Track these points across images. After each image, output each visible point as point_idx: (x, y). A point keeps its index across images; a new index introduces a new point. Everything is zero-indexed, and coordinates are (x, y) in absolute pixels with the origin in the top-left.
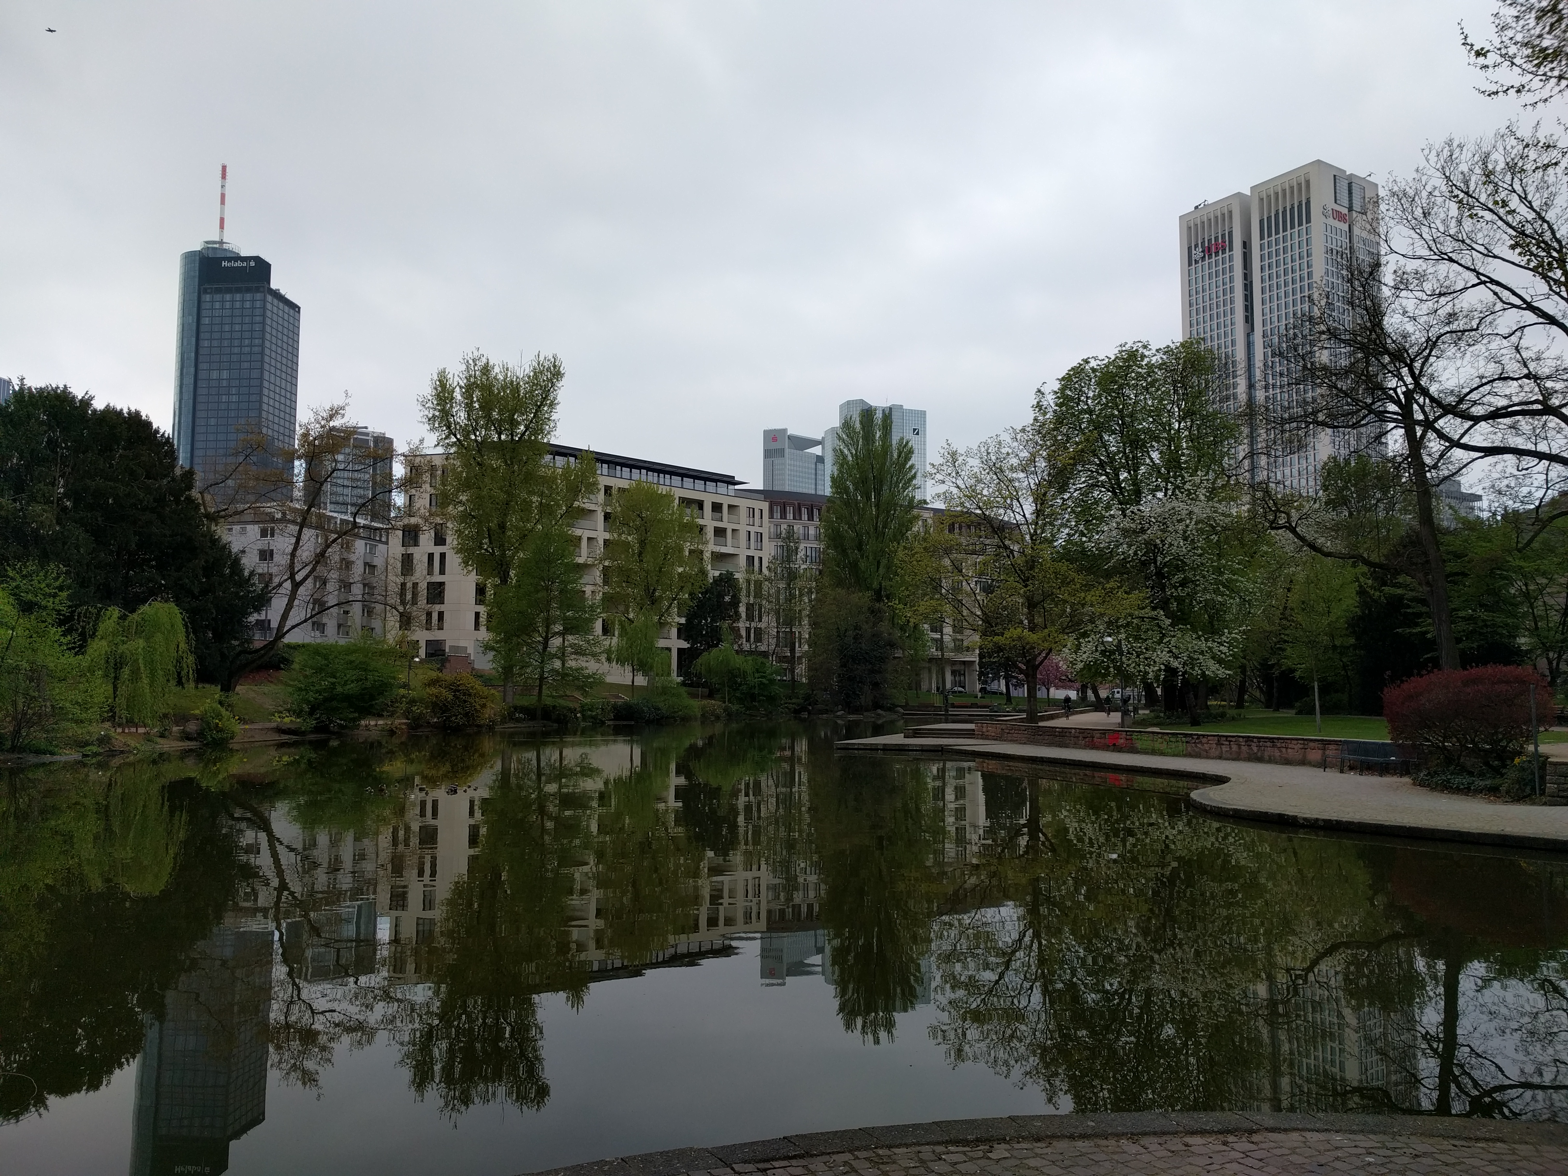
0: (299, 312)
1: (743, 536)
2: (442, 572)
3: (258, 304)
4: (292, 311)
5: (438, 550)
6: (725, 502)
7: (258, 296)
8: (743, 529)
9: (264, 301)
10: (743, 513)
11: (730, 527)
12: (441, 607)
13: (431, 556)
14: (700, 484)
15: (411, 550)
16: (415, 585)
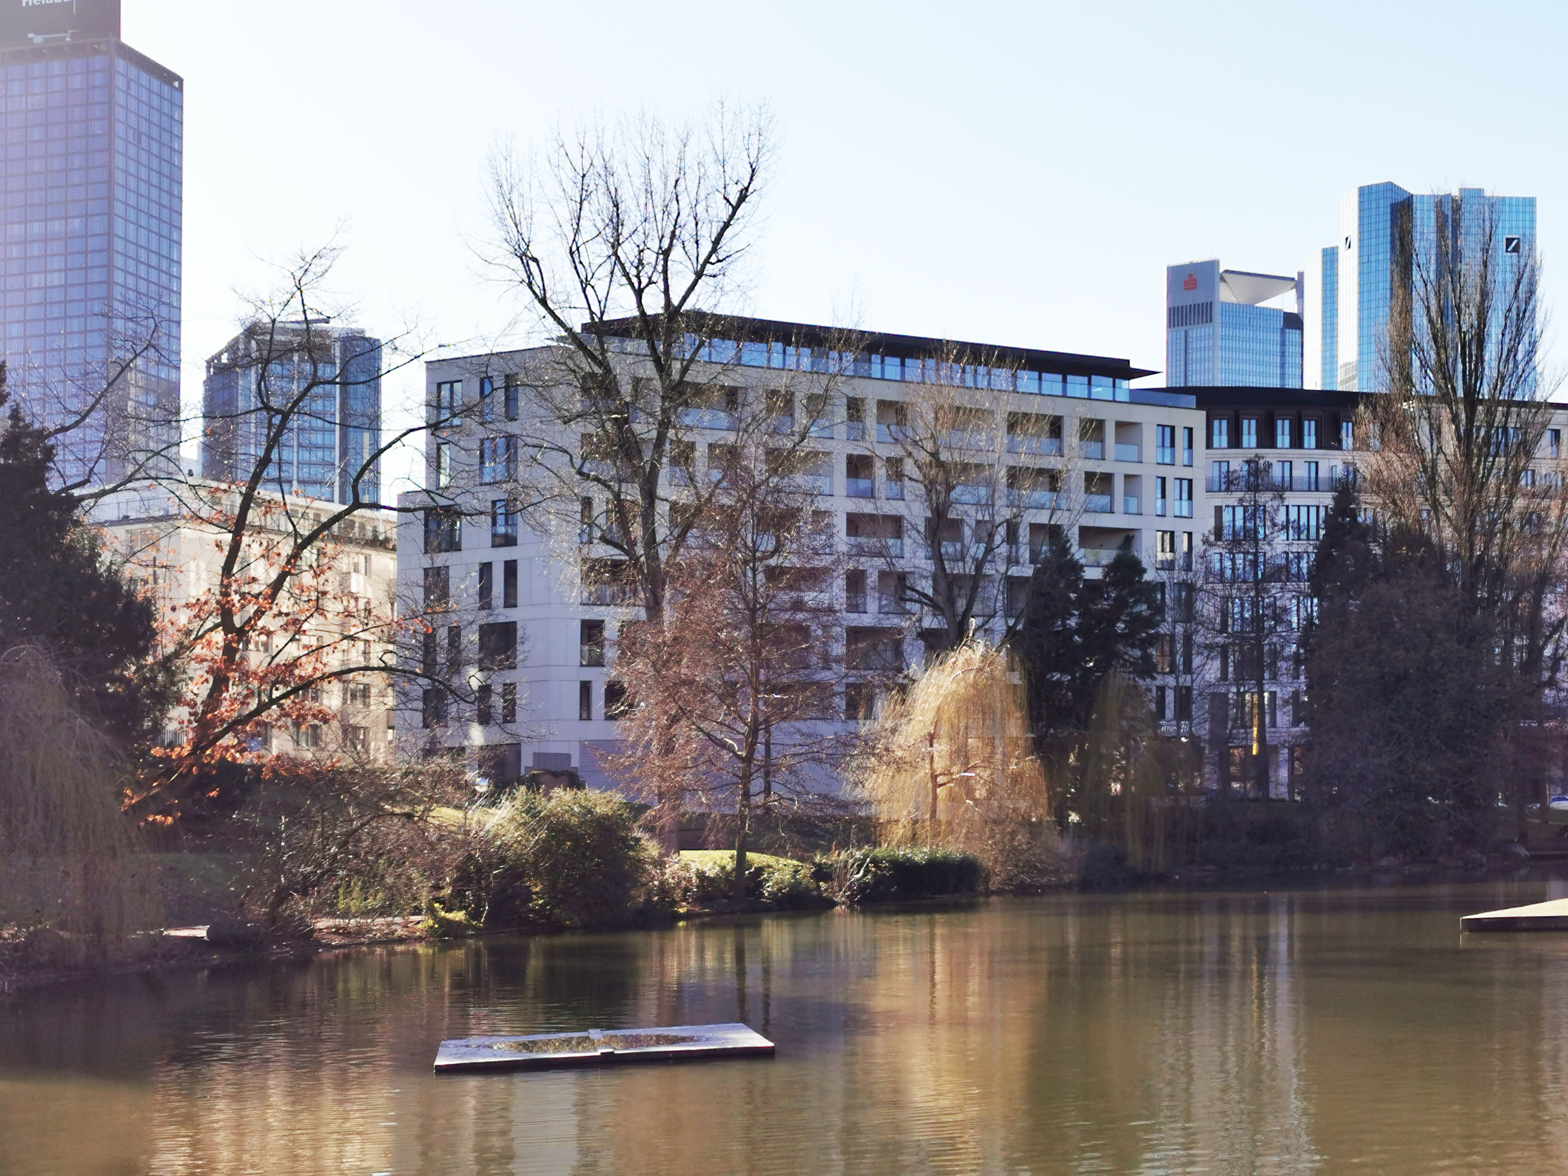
0: (180, 89)
1: (1150, 488)
2: (510, 601)
3: (98, 79)
4: (166, 89)
5: (499, 557)
6: (1111, 415)
7: (98, 62)
8: (1149, 473)
9: (110, 71)
10: (1150, 437)
11: (1119, 471)
12: (509, 677)
13: (486, 569)
14: (1052, 383)
15: (441, 559)
16: (455, 633)
